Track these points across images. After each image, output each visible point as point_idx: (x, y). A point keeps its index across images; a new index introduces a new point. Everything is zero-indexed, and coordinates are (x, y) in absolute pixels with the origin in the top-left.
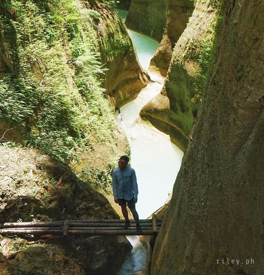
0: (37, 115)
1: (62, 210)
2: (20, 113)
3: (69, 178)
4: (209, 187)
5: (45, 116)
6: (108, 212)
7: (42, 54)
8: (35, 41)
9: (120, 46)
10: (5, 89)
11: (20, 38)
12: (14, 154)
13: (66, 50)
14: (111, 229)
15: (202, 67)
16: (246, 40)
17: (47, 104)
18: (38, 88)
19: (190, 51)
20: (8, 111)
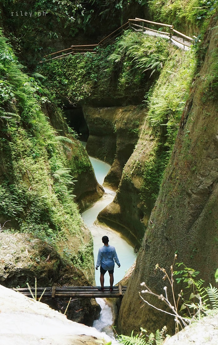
0: (26, 213)
1: (50, 279)
2: (14, 211)
3: (55, 255)
4: (167, 255)
5: (32, 213)
6: (84, 282)
7: (30, 167)
8: (25, 157)
9: (83, 166)
10: (3, 192)
11: (15, 155)
12: (13, 238)
13: (47, 165)
14: (87, 293)
15: (146, 181)
16: (199, 144)
17: (34, 204)
18: (27, 193)
19: (137, 169)
20: (5, 209)
